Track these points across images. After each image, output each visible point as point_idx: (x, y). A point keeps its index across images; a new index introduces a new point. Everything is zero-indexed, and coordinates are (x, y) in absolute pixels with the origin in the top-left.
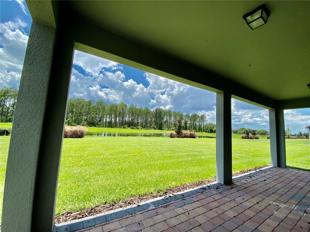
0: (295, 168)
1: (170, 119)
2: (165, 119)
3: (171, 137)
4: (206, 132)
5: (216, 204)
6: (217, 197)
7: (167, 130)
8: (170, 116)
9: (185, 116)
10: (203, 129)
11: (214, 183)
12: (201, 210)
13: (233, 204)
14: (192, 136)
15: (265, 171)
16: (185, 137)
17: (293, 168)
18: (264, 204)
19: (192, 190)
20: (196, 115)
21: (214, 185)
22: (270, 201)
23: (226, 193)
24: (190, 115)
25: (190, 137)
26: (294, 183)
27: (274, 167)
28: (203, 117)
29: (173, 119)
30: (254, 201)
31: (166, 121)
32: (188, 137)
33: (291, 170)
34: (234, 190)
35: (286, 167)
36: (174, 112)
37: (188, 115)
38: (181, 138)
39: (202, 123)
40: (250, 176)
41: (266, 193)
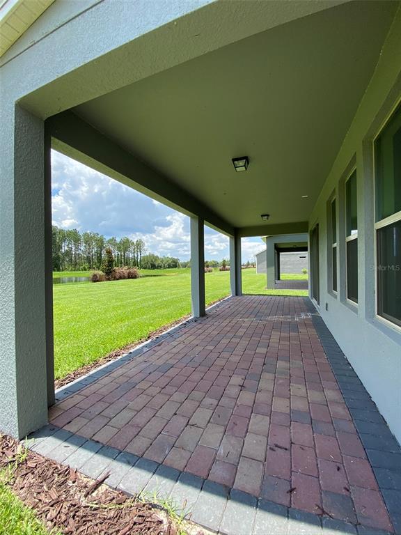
0: (249, 295)
1: (77, 248)
2: (66, 248)
3: (95, 281)
4: (145, 268)
5: (200, 331)
6: (199, 326)
7: (72, 270)
8: (77, 241)
9: (109, 242)
10: (140, 264)
11: (191, 318)
12: (192, 338)
13: (214, 328)
14: (132, 276)
15: (227, 301)
16: (120, 278)
17: (246, 295)
18: (234, 321)
19: (173, 328)
20: (128, 240)
21: (192, 320)
22: (238, 318)
23: (205, 322)
24: (118, 240)
25: (129, 278)
26: (249, 305)
27: (233, 296)
28: (139, 245)
29: (82, 248)
30: (227, 321)
31: (67, 252)
32: (124, 278)
33: (246, 296)
34: (209, 319)
35: (242, 295)
36: (86, 234)
37: (114, 239)
38: (114, 280)
39: (139, 254)
40: (218, 306)
41: (233, 315)
